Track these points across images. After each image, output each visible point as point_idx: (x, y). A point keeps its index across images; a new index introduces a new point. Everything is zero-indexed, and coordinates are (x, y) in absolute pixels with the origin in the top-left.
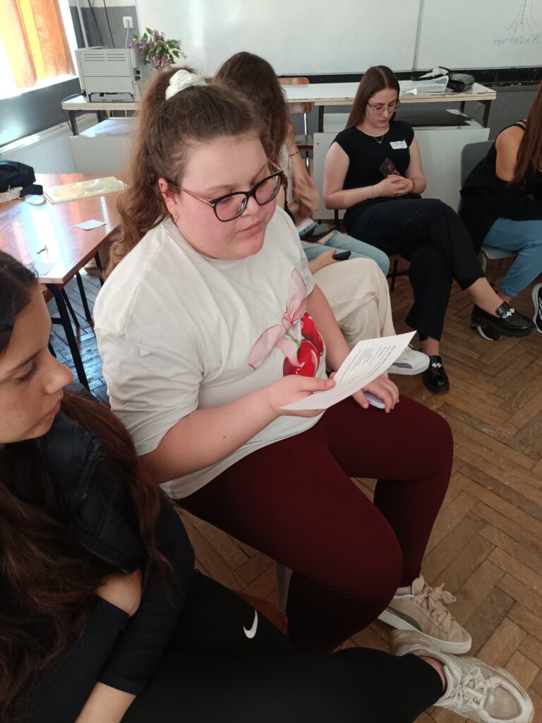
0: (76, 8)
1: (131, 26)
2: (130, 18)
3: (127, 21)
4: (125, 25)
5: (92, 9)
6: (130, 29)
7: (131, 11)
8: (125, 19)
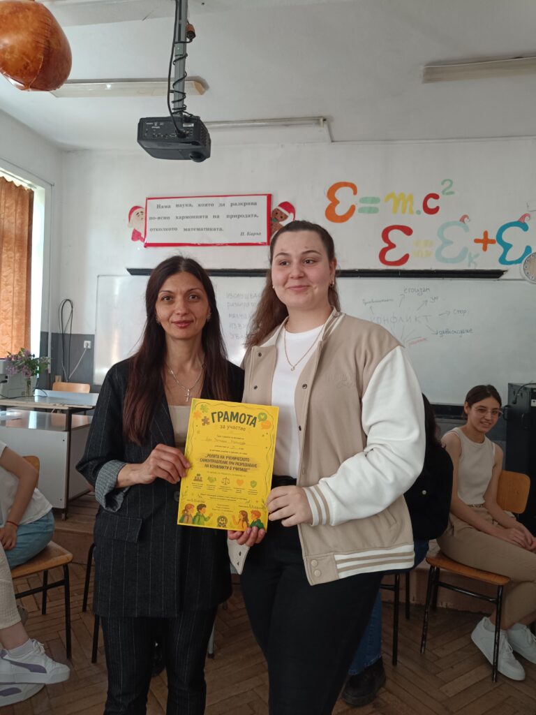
0: (47, 333)
1: (89, 347)
2: (89, 342)
3: (87, 344)
4: (85, 347)
5: (63, 335)
6: (88, 349)
7: (91, 338)
8: (86, 342)
